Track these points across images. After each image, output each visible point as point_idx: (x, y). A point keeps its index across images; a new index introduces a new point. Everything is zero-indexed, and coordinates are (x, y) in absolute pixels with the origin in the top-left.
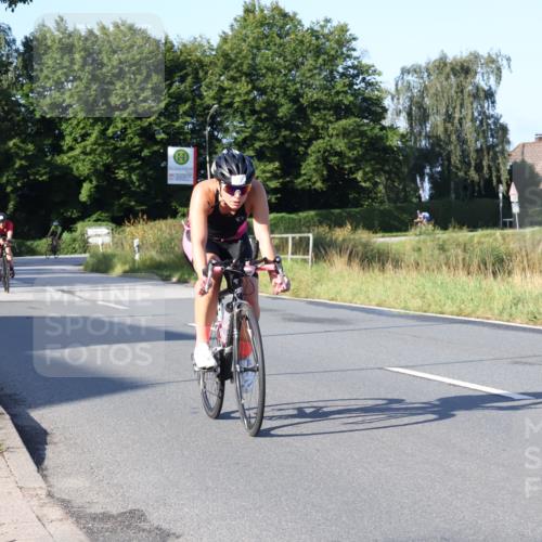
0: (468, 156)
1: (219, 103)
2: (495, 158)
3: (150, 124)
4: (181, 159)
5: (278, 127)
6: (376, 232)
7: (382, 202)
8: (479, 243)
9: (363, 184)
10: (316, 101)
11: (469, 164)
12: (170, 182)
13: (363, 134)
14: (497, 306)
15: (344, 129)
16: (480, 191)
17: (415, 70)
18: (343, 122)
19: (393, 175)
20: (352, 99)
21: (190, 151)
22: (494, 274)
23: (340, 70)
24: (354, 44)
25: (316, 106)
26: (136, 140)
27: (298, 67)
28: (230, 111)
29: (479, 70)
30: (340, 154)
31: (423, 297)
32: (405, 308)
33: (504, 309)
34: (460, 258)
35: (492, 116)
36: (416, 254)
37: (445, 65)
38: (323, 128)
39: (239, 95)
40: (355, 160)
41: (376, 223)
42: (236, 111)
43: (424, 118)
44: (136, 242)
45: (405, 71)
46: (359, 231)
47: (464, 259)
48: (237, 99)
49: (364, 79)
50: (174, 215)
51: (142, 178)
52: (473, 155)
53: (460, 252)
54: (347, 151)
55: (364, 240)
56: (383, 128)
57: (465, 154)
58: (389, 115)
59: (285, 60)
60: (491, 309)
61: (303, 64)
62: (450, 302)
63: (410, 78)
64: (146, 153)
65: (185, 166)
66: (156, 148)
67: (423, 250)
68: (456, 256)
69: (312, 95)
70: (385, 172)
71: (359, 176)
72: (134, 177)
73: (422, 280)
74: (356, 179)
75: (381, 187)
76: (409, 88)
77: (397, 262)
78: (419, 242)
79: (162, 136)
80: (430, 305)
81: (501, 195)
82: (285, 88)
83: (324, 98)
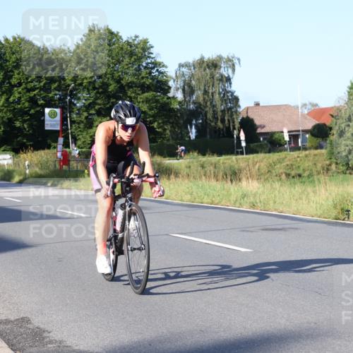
0: (217, 114)
1: (75, 83)
2: (232, 115)
3: (35, 95)
4: (53, 115)
5: (109, 97)
6: (165, 157)
7: (168, 140)
8: (223, 163)
9: (157, 130)
10: (130, 82)
11: (217, 119)
12: (47, 128)
13: (157, 101)
14: (233, 198)
15: (147, 98)
16: (223, 134)
17: (186, 65)
18: (146, 94)
19: (174, 125)
20: (151, 81)
21: (58, 111)
22: (231, 181)
23: (144, 64)
24: (152, 50)
25: (130, 85)
26: (27, 104)
27: (120, 63)
28: (81, 88)
29: (222, 65)
30: (144, 113)
31: (191, 194)
32: (181, 200)
33: (236, 200)
34: (212, 172)
35: (230, 92)
36: (188, 170)
37: (203, 62)
38: (134, 98)
39: (86, 78)
40: (153, 116)
41: (165, 151)
42: (85, 87)
43: (192, 92)
44: (27, 163)
45: (181, 66)
46: (156, 157)
47: (214, 173)
48: (85, 81)
49: (157, 70)
50: (49, 147)
51: (31, 126)
52: (220, 114)
53: (212, 168)
54: (148, 111)
55: (158, 162)
56: (169, 98)
57: (215, 113)
58: (172, 90)
59: (112, 59)
60: (230, 201)
61: (123, 61)
62: (206, 196)
63: (184, 70)
64: (32, 111)
65: (55, 119)
66: (38, 109)
67: (192, 167)
68: (210, 171)
69: (128, 79)
70: (170, 123)
71: (155, 125)
72: (26, 126)
73: (191, 184)
74: (153, 127)
75: (168, 132)
76: (183, 75)
77: (177, 174)
78: (189, 162)
79: (41, 102)
80: (195, 199)
81: (235, 136)
82: (112, 75)
83: (135, 80)
